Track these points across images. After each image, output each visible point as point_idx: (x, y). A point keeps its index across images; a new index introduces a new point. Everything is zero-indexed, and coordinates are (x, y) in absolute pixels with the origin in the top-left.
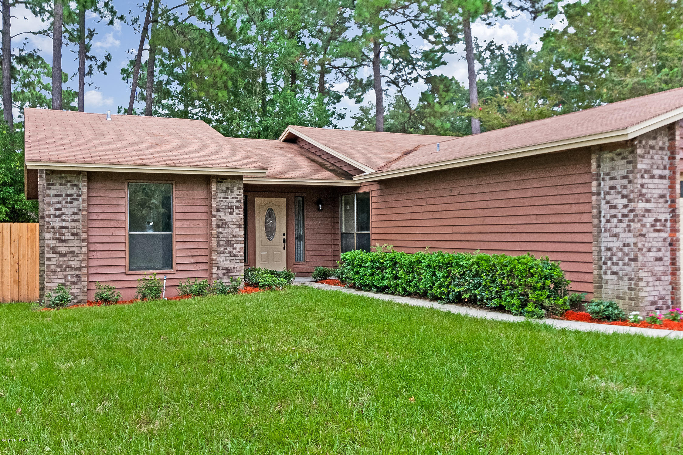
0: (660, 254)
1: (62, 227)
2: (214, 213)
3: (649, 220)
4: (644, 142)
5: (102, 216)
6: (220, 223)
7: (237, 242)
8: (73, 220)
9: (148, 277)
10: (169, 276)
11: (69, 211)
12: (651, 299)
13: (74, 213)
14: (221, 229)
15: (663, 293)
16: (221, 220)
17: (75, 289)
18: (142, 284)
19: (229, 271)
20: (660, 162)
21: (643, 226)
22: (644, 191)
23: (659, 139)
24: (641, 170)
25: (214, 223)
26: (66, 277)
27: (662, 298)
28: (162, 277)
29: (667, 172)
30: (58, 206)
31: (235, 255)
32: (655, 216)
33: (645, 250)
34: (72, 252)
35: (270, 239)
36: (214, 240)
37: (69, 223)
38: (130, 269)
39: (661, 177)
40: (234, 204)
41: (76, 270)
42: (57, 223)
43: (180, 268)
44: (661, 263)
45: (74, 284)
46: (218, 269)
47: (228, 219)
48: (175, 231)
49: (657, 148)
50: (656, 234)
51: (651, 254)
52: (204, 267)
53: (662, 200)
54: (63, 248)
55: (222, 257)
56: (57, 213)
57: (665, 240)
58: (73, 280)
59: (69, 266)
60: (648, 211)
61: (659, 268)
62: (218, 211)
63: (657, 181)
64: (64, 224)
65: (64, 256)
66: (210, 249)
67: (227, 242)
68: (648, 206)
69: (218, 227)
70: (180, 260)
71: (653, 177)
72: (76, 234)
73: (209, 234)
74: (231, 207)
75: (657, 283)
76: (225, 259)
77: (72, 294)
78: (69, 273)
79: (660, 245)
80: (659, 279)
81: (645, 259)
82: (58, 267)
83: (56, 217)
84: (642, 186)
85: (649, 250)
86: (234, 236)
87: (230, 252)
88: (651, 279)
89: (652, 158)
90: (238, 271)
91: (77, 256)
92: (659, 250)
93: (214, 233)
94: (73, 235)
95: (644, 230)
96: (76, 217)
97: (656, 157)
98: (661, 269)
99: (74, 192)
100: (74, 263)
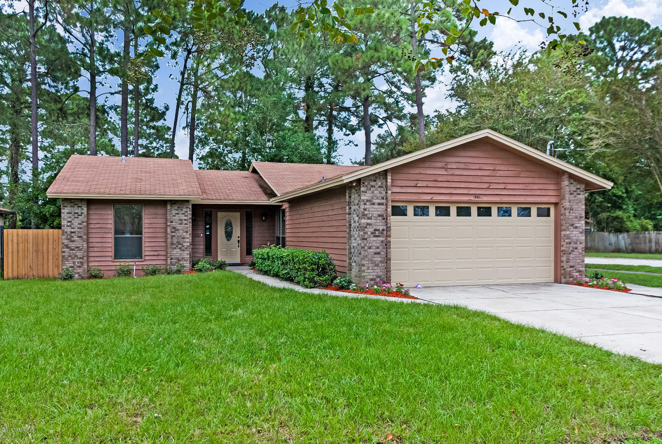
0: (378, 250)
1: (72, 232)
2: (169, 224)
3: (370, 230)
4: (366, 184)
5: (97, 226)
6: (173, 230)
7: (185, 242)
8: (79, 228)
9: (122, 264)
10: (137, 263)
11: (76, 222)
12: (371, 277)
13: (79, 224)
14: (174, 234)
15: (380, 274)
16: (174, 228)
17: (80, 270)
18: (118, 268)
19: (179, 260)
20: (379, 195)
21: (366, 233)
22: (366, 212)
23: (377, 181)
24: (364, 200)
25: (169, 230)
26: (74, 263)
27: (379, 277)
28: (133, 263)
29: (384, 201)
30: (70, 220)
31: (183, 250)
32: (375, 228)
33: (366, 248)
34: (78, 247)
35: (228, 240)
36: (169, 240)
37: (76, 230)
38: (115, 259)
39: (379, 204)
40: (184, 218)
41: (80, 258)
42: (69, 230)
43: (147, 258)
44: (378, 256)
45: (79, 267)
46: (171, 259)
47: (179, 227)
48: (144, 235)
49: (377, 186)
50: (375, 239)
51: (371, 250)
52: (164, 258)
53: (381, 218)
54: (72, 245)
55: (175, 251)
56: (69, 224)
57: (382, 241)
58: (79, 265)
59: (76, 256)
60: (368, 224)
61: (378, 259)
62: (172, 222)
63: (376, 206)
64: (73, 230)
65: (73, 250)
66: (166, 246)
67: (178, 242)
68: (369, 221)
69: (172, 232)
70: (147, 253)
71: (374, 204)
72: (81, 237)
73: (166, 238)
74: (181, 220)
75: (376, 268)
76: (176, 253)
77: (78, 273)
78: (76, 260)
79: (378, 245)
80: (377, 265)
81: (366, 253)
82: (69, 256)
83: (68, 226)
84: (365, 209)
85: (370, 248)
86: (183, 238)
87: (180, 248)
88: (370, 265)
89: (373, 192)
90: (186, 261)
91: (81, 250)
92: (378, 248)
93: (169, 236)
94: (79, 237)
95: (366, 236)
96: (81, 226)
97: (375, 192)
98: (379, 259)
99: (79, 211)
100: (79, 254)
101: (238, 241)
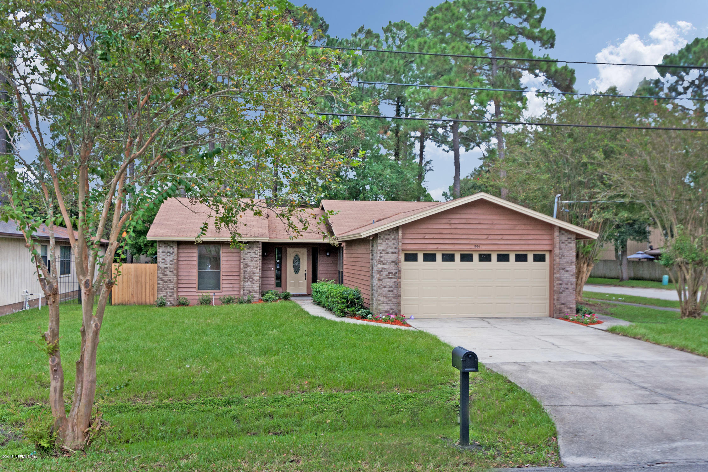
0: (391, 289)
1: (165, 268)
2: (242, 261)
3: (385, 273)
4: (382, 237)
5: (185, 262)
6: (246, 266)
7: (255, 276)
8: (171, 264)
9: (204, 294)
10: (216, 294)
11: (168, 260)
12: (386, 309)
13: (171, 261)
14: (246, 269)
15: (393, 307)
16: (246, 264)
17: (171, 299)
18: (201, 297)
19: (250, 292)
20: (392, 246)
21: (382, 275)
22: (382, 259)
23: (391, 235)
24: (380, 250)
25: (242, 266)
26: (167, 293)
27: (392, 309)
28: (213, 294)
29: (396, 250)
30: (164, 257)
31: (254, 283)
32: (389, 271)
33: (381, 287)
34: (170, 280)
35: (296, 273)
36: (242, 275)
37: (168, 266)
38: (199, 289)
39: (393, 253)
40: (254, 255)
41: (171, 289)
42: (163, 266)
43: (224, 289)
44: (392, 293)
45: (171, 296)
46: (244, 290)
47: (250, 263)
48: (222, 270)
49: (391, 239)
50: (389, 280)
51: (385, 289)
52: (238, 289)
53: (394, 264)
54: (166, 278)
55: (247, 284)
56: (163, 261)
57: (395, 282)
58: (170, 294)
59: (168, 287)
60: (383, 268)
61: (391, 295)
62: (244, 259)
63: (390, 255)
64: (166, 266)
65: (166, 282)
66: (240, 280)
67: (250, 276)
68: (384, 266)
69: (245, 268)
70: (224, 285)
71: (388, 253)
72: (172, 272)
73: (239, 272)
74: (252, 257)
75: (389, 302)
76: (248, 285)
77: (169, 301)
78: (169, 291)
79: (391, 284)
80: (390, 301)
81: (381, 291)
82: (163, 287)
83: (162, 263)
84: (381, 257)
85: (385, 287)
86: (254, 273)
87: (251, 282)
88: (385, 300)
89: (387, 244)
90: (256, 292)
91: (172, 282)
92: (391, 287)
93: (242, 271)
94: (170, 272)
95: (381, 278)
96: (172, 263)
97: (390, 243)
98: (392, 296)
99: (171, 250)
100: (171, 285)
101: (305, 274)
